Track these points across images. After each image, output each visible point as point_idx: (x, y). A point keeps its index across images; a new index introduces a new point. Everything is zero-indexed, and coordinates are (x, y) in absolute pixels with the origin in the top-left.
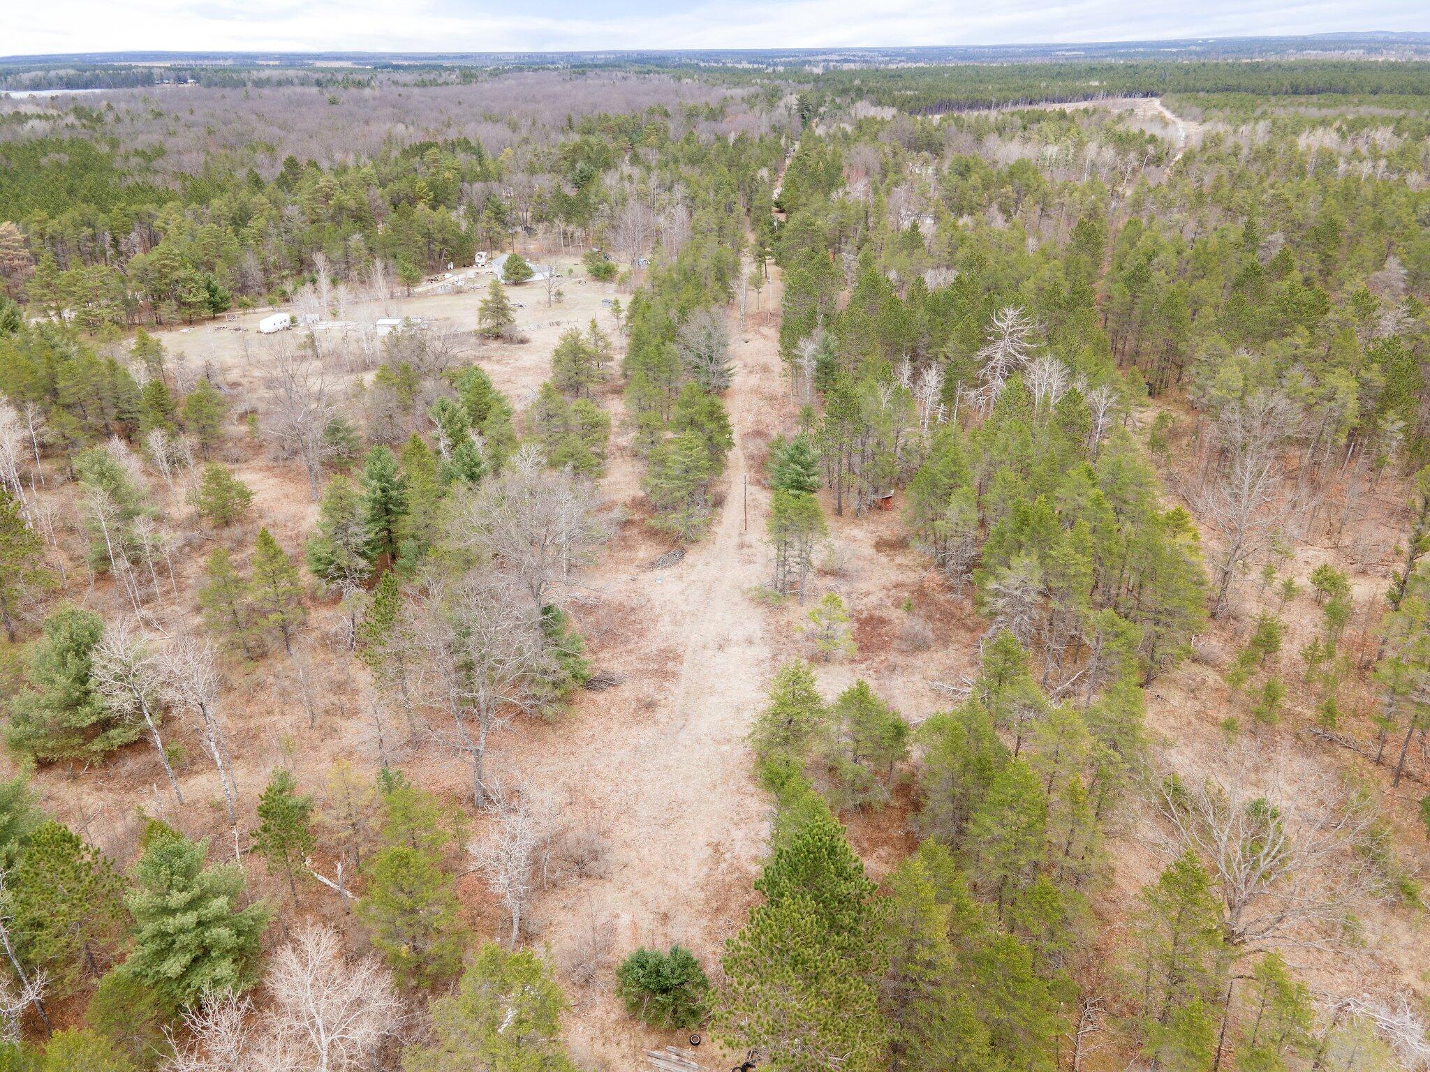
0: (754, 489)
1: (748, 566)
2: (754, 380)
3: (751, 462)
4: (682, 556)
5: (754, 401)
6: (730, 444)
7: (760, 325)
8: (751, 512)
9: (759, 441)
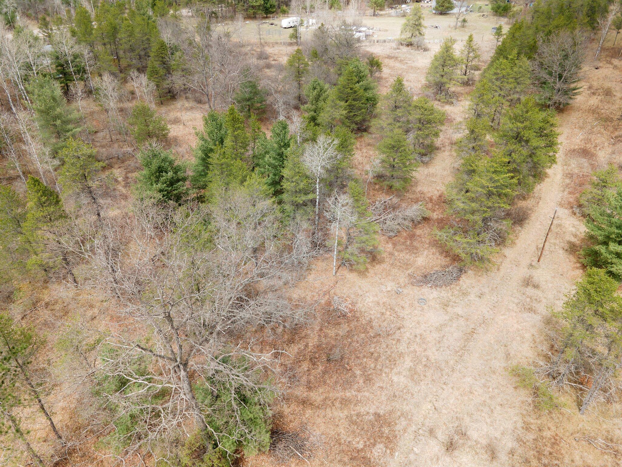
0: (564, 213)
1: (526, 315)
2: (594, 101)
3: (568, 181)
4: (458, 278)
5: (589, 120)
6: (553, 161)
7: (612, 57)
8: (552, 239)
9: (584, 161)
